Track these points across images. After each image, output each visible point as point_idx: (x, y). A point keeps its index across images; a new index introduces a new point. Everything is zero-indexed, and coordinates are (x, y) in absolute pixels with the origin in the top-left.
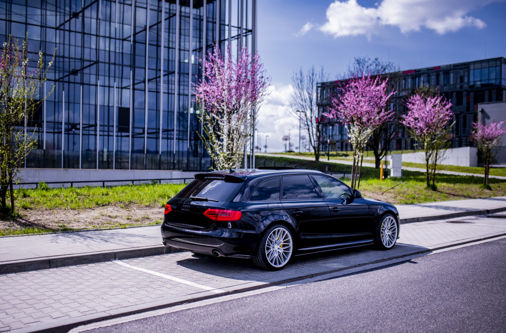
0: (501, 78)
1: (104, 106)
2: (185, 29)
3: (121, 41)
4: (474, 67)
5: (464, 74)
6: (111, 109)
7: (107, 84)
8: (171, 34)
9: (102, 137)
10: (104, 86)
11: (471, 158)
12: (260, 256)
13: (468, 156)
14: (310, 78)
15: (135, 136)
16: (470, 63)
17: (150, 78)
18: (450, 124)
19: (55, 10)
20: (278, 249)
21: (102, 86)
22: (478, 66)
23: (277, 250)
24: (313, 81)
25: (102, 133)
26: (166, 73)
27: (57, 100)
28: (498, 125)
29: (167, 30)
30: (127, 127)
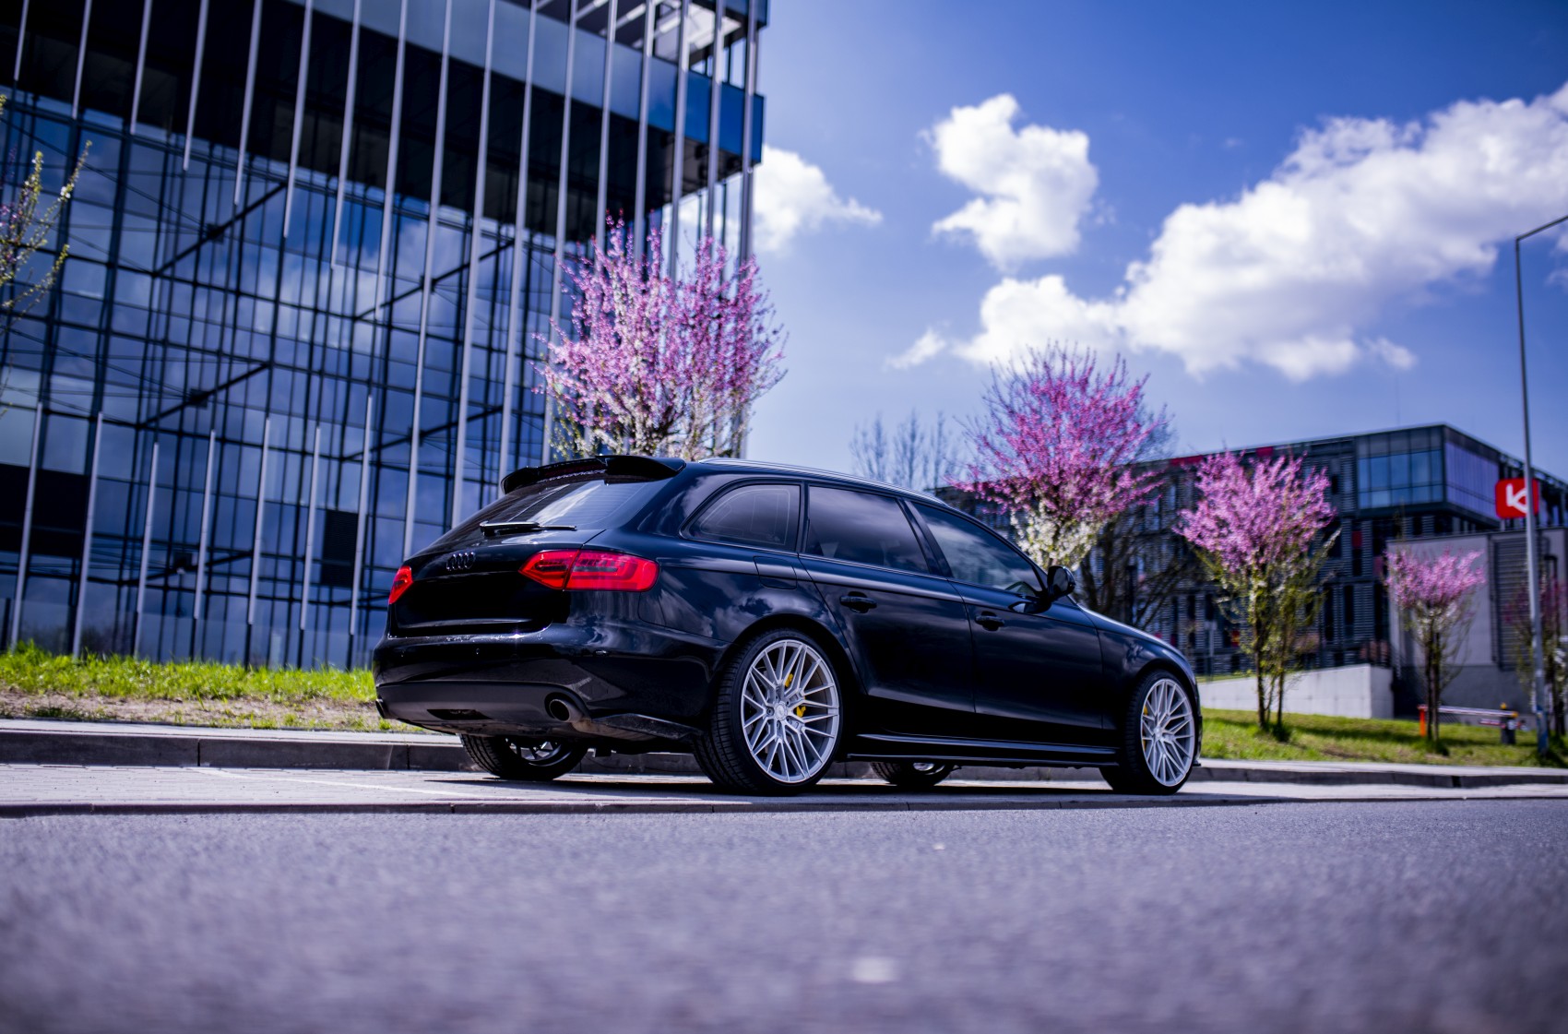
0: (1444, 484)
1: (282, 503)
2: (540, 292)
3: (347, 323)
4: (1369, 450)
5: (1342, 468)
6: (303, 512)
7: (296, 443)
8: (498, 306)
9: (269, 603)
10: (286, 450)
11: (1374, 699)
12: (723, 732)
13: (1366, 692)
14: (905, 447)
15: (374, 603)
16: (1357, 438)
17: (427, 427)
18: (1326, 539)
19: (156, 214)
20: (789, 718)
21: (280, 450)
22: (1380, 446)
23: (785, 723)
24: (912, 453)
25: (268, 588)
26: (480, 410)
27: (137, 479)
28: (1463, 562)
29: (489, 293)
30: (348, 564)
